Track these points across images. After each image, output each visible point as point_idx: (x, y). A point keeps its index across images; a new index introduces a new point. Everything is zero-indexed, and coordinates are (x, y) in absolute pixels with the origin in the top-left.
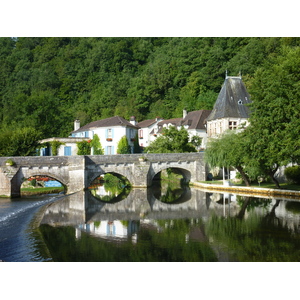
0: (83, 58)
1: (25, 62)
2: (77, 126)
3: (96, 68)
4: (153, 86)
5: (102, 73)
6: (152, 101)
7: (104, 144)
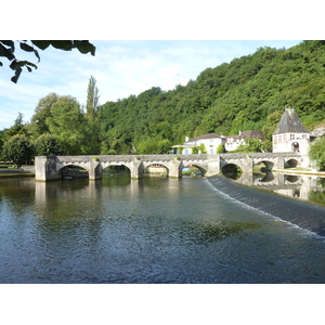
0: (174, 107)
1: (144, 109)
2: (187, 139)
3: (181, 111)
4: (216, 119)
5: (185, 113)
6: (216, 127)
7: (207, 149)
